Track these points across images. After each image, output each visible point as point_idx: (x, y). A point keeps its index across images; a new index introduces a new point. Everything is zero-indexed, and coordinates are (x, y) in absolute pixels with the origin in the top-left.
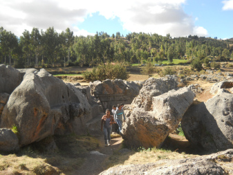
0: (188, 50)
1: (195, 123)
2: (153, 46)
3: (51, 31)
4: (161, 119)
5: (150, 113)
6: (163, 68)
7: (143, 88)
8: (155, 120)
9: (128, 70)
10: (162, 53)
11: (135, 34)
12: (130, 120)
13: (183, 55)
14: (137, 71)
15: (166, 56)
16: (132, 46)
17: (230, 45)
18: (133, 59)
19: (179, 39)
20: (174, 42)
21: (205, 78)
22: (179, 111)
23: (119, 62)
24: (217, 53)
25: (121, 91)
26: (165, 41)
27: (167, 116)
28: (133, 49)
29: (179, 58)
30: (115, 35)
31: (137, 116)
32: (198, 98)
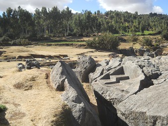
3: (55, 9)
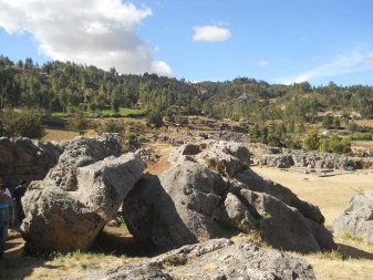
0: (142, 95)
1: (144, 208)
2: (88, 85)
4: (91, 205)
5: (72, 193)
6: (103, 122)
7: (66, 152)
8: (80, 205)
9: (44, 123)
10: (102, 97)
11: (58, 63)
12: (37, 207)
13: (135, 102)
14: (60, 125)
15: (108, 102)
16: (53, 83)
17: (203, 92)
18: (54, 104)
19: (130, 77)
20: (122, 82)
21: (166, 139)
22: (118, 190)
23: (29, 108)
24: (185, 102)
25: (28, 157)
26: (108, 79)
27: (100, 199)
28: (54, 87)
29: (129, 107)
30: (24, 62)
31: (49, 199)
32: (150, 170)
